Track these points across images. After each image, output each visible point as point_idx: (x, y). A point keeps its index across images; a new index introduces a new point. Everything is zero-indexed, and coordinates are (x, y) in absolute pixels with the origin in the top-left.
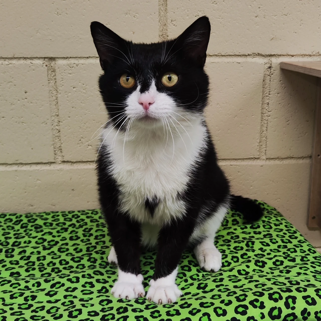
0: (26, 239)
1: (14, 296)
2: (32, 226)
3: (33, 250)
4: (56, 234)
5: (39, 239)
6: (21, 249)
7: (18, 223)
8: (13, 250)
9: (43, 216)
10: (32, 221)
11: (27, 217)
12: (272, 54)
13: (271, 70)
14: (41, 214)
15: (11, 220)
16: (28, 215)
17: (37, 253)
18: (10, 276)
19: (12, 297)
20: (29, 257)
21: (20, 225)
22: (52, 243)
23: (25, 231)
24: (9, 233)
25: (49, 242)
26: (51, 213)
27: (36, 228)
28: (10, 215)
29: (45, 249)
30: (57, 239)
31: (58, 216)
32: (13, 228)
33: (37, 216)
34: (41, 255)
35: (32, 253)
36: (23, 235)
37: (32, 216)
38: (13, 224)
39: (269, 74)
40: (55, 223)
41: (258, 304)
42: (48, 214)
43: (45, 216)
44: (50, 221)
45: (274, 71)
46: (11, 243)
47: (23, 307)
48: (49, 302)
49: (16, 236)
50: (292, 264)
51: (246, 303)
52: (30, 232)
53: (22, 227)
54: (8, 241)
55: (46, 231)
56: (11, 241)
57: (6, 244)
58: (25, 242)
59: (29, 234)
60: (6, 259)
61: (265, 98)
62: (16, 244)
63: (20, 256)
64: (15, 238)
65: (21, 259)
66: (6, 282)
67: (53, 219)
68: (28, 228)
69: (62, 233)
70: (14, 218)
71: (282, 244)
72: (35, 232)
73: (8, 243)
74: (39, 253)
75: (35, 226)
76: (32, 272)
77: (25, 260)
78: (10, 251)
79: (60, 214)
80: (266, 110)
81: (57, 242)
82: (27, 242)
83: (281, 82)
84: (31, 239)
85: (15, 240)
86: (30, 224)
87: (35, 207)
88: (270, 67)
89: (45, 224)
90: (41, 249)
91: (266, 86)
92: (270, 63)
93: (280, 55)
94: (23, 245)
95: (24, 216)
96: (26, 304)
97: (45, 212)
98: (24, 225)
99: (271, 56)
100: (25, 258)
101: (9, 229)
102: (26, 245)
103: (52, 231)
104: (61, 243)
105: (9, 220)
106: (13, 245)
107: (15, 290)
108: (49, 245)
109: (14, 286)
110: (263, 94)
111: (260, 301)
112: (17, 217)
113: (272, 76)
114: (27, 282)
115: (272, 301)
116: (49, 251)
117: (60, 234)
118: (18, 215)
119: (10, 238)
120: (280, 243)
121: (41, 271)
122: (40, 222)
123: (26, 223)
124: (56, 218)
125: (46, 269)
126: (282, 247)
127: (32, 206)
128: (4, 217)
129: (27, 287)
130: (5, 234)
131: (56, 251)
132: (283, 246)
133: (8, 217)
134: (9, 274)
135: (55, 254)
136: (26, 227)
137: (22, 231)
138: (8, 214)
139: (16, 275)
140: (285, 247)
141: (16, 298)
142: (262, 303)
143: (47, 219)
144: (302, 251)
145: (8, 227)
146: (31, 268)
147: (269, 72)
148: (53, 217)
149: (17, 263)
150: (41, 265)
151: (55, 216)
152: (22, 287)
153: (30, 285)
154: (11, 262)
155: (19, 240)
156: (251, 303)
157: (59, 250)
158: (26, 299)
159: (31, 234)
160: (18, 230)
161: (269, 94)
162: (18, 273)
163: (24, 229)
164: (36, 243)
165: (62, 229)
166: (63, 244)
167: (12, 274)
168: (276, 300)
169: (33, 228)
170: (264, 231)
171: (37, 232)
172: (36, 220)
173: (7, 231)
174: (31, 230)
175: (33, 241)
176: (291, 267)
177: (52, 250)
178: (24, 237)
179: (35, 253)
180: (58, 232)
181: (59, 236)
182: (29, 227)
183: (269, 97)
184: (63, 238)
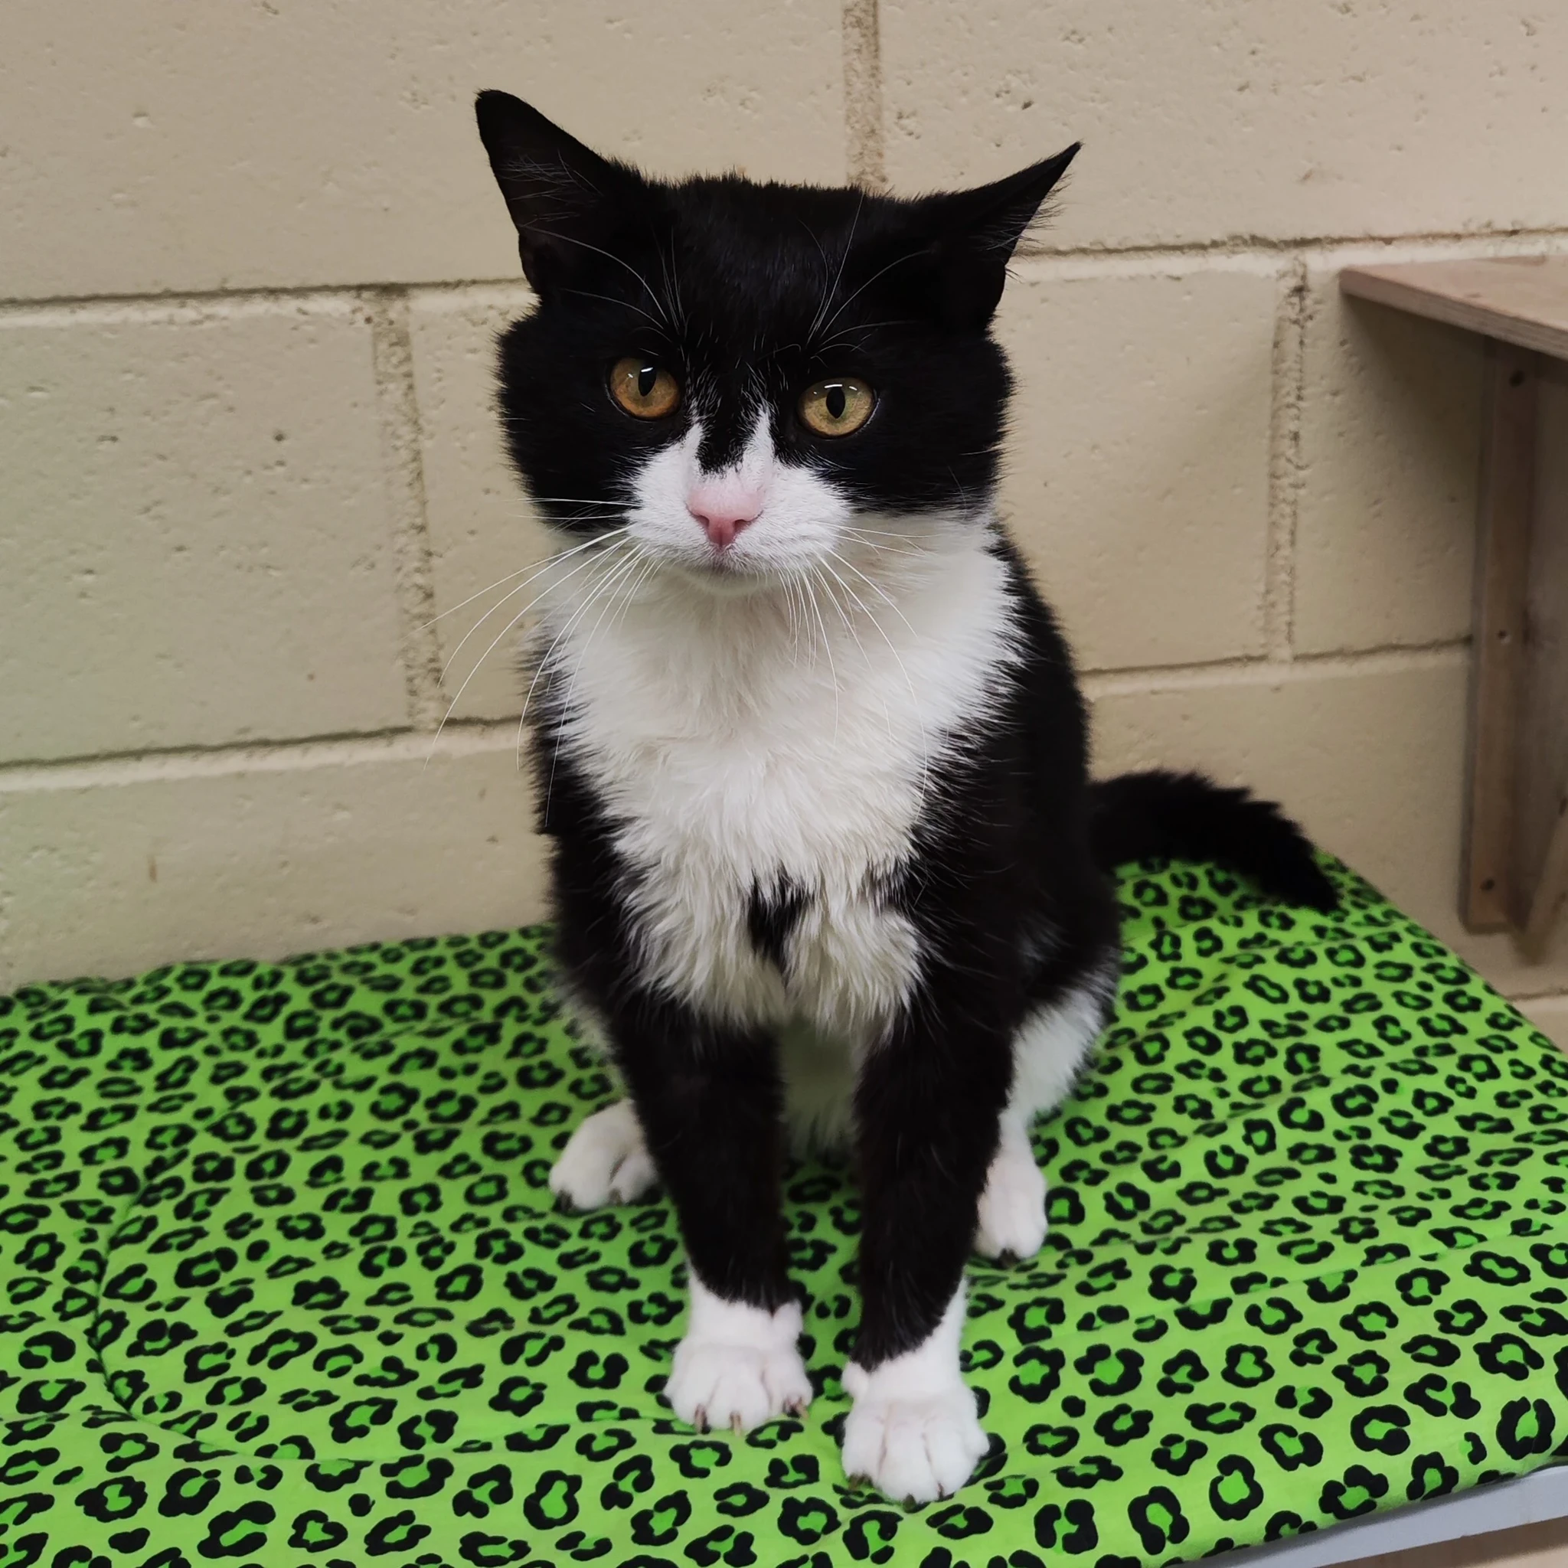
0: (327, 1094)
1: (352, 1421)
2: (336, 1025)
3: (369, 1155)
4: (456, 1061)
5: (386, 1090)
6: (318, 1156)
7: (266, 1011)
8: (283, 1162)
9: (369, 967)
10: (332, 996)
11: (303, 979)
14: (364, 958)
15: (234, 1000)
16: (307, 970)
17: (392, 1171)
18: (296, 1301)
19: (342, 1431)
20: (363, 1198)
21: (279, 1022)
22: (448, 1109)
23: (310, 1052)
24: (239, 1069)
25: (431, 1103)
26: (405, 950)
27: (355, 1033)
28: (225, 972)
29: (423, 1145)
30: (465, 1086)
31: (439, 962)
32: (251, 1039)
33: (347, 968)
34: (415, 1181)
35: (370, 1171)
36: (307, 1073)
37: (324, 974)
38: (248, 1016)
40: (433, 1001)
41: (1447, 1397)
42: (391, 956)
43: (382, 969)
44: (407, 992)
46: (263, 1125)
47: (406, 1479)
48: (518, 1443)
49: (276, 1082)
51: (1393, 1396)
52: (337, 1057)
53: (292, 1033)
54: (248, 1108)
55: (406, 1044)
56: (262, 1110)
57: (240, 1130)
58: (324, 1113)
59: (331, 1068)
60: (259, 1212)
62: (288, 1123)
63: (322, 1195)
64: (281, 1093)
65: (330, 1204)
66: (291, 1346)
67: (421, 980)
68: (320, 1035)
69: (478, 1050)
70: (243, 985)
72: (357, 1057)
73: (249, 1126)
74: (401, 1168)
75: (351, 1023)
76: (390, 1276)
77: (347, 1210)
78: (269, 1166)
79: (449, 953)
81: (468, 1105)
82: (335, 1110)
84: (349, 1096)
85: (277, 1104)
86: (328, 1016)
87: (326, 924)
89: (390, 1008)
90: (404, 1147)
94: (316, 1127)
95: (290, 973)
96: (416, 1461)
97: (375, 947)
98: (300, 1023)
100: (346, 1201)
101: (233, 1048)
102: (330, 1125)
103: (431, 1044)
104: (486, 1103)
105: (223, 1001)
106: (274, 1133)
107: (346, 1390)
108: (434, 1118)
109: (333, 1364)
111: (1451, 1382)
112: (258, 984)
114: (388, 1339)
115: (1502, 1377)
116: (446, 1157)
117: (471, 1058)
118: (263, 970)
119: (252, 1094)
121: (432, 1264)
122: (367, 1002)
123: (307, 1014)
124: (434, 973)
125: (449, 1248)
127: (315, 920)
128: (198, 987)
129: (391, 1364)
130: (224, 1073)
131: (476, 1154)
133: (215, 983)
134: (291, 1294)
135: (475, 1169)
136: (310, 1030)
137: (294, 1051)
138: (214, 970)
139: (321, 1297)
141: (362, 1431)
142: (1462, 1390)
143: (393, 984)
145: (227, 1034)
146: (381, 1250)
148: (417, 969)
149: (315, 1231)
150: (422, 1230)
151: (427, 966)
152: (371, 1365)
153: (404, 1352)
154: (286, 1228)
155: (295, 1105)
156: (1415, 1393)
157: (490, 1144)
158: (408, 1435)
159: (340, 1069)
160: (278, 1050)
162: (329, 1285)
163: (303, 1043)
164: (375, 1109)
165: (474, 1032)
166: (495, 1112)
167: (303, 1295)
168: (1517, 1372)
169: (341, 1035)
171: (369, 1055)
172: (347, 992)
173: (228, 1057)
174: (335, 1046)
175: (361, 1101)
176: (1507, 1155)
177: (457, 1147)
178: (312, 1087)
179: (386, 1169)
180: (459, 1047)
181: (470, 1070)
182: (324, 1032)
184: (489, 1076)
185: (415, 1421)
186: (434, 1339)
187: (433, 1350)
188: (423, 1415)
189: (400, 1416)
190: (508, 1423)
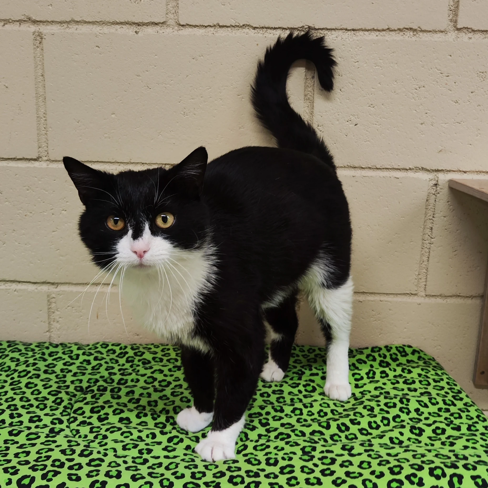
0: (134, 376)
1: (127, 447)
2: (139, 361)
3: (142, 391)
4: (168, 373)
5: (148, 377)
6: (129, 389)
7: (122, 356)
8: (120, 389)
9: (150, 349)
10: (139, 354)
11: (132, 349)
12: (440, 169)
13: (437, 187)
14: (149, 346)
15: (114, 352)
16: (133, 347)
17: (147, 395)
18: (119, 422)
19: (124, 448)
20: (138, 400)
21: (125, 358)
22: (164, 384)
23: (131, 366)
24: (113, 368)
25: (160, 382)
26: (160, 345)
27: (144, 363)
28: (113, 345)
29: (156, 390)
30: (169, 379)
31: (169, 349)
32: (117, 362)
33: (144, 348)
34: (152, 399)
35: (141, 395)
36: (130, 371)
37: (138, 348)
38: (117, 356)
39: (434, 193)
40: (165, 358)
41: (416, 480)
42: (156, 346)
43: (153, 349)
44: (159, 355)
45: (441, 190)
46: (116, 381)
47: (138, 461)
48: (166, 457)
49: (122, 372)
50: (456, 433)
51: (401, 477)
52: (138, 368)
53: (127, 361)
54: (113, 377)
55: (156, 367)
56: (117, 378)
57: (111, 381)
58: (132, 381)
59: (136, 370)
60: (112, 400)
61: (427, 221)
62: (123, 382)
63: (128, 398)
64: (122, 374)
65: (130, 401)
66: (116, 429)
67: (163, 353)
68: (134, 363)
69: (175, 371)
70: (117, 349)
71: (444, 407)
72: (143, 369)
73: (113, 381)
74: (149, 395)
75: (143, 361)
76: (143, 419)
77: (134, 403)
78: (116, 390)
79: (171, 348)
80: (429, 236)
81: (169, 383)
82: (135, 380)
83: (449, 203)
84: (139, 377)
85: (121, 377)
86: (137, 358)
87: (141, 336)
88: (436, 185)
89: (154, 359)
90: (151, 390)
91: (430, 207)
92: (436, 179)
93: (449, 171)
94: (130, 383)
95: (129, 347)
96: (141, 457)
97: (153, 344)
98: (130, 359)
99: (438, 171)
100: (134, 401)
101: (112, 363)
102: (133, 383)
103: (163, 368)
104: (174, 384)
105: (112, 352)
106: (119, 383)
107: (127, 441)
108: (160, 385)
109: (125, 435)
110: (425, 217)
111: (419, 476)
112: (121, 349)
113: (438, 195)
114: (140, 431)
115: (433, 478)
116: (161, 394)
117: (172, 373)
118: (123, 345)
119: (115, 374)
120: (441, 405)
121: (154, 419)
122: (148, 356)
123: (132, 357)
124: (167, 352)
125: (159, 416)
126: (443, 410)
127: (138, 335)
128: (105, 348)
129: (139, 437)
130: (109, 368)
131: (169, 395)
132: (445, 409)
133: (110, 347)
134: (118, 420)
135: (168, 399)
136: (133, 361)
137: (128, 365)
138: (110, 344)
139: (125, 422)
140: (448, 410)
141: (129, 449)
142: (421, 479)
143: (156, 353)
144: (469, 418)
145: (111, 360)
146: (142, 413)
147: (435, 190)
148: (163, 350)
149: (125, 405)
150: (152, 411)
151: (165, 350)
152: (135, 437)
153: (143, 435)
154: (118, 404)
155: (125, 378)
157: (172, 394)
158: (140, 452)
159: (138, 371)
160: (123, 365)
161: (433, 217)
162: (128, 419)
163: (130, 364)
164: (145, 381)
165: (174, 367)
166: (176, 386)
167: (121, 420)
168: (438, 478)
169: (140, 363)
170: (420, 388)
171: (146, 369)
172: (144, 353)
173: (110, 365)
174: (138, 366)
175: (142, 379)
176: (455, 438)
177: (164, 393)
178: (130, 374)
179: (145, 395)
180: (170, 370)
181: (172, 376)
182: (136, 362)
183: (433, 220)
184: (176, 378)
185: (143, 449)
186: (151, 433)
187: (150, 436)
188: (145, 449)
189: (139, 448)
190: (166, 453)
